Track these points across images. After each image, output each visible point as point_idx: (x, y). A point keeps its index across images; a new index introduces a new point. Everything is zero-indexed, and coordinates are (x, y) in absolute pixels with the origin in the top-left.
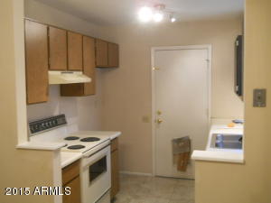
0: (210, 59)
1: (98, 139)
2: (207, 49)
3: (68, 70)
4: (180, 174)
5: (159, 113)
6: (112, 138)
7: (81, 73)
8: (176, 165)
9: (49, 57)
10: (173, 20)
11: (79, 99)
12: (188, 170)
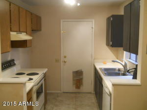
0: (94, 27)
1: (38, 74)
2: (92, 21)
3: (20, 31)
4: (77, 90)
5: (65, 57)
6: (44, 72)
7: (25, 33)
8: (75, 86)
9: (11, 23)
10: (79, 4)
11: (20, 49)
12: (81, 88)
